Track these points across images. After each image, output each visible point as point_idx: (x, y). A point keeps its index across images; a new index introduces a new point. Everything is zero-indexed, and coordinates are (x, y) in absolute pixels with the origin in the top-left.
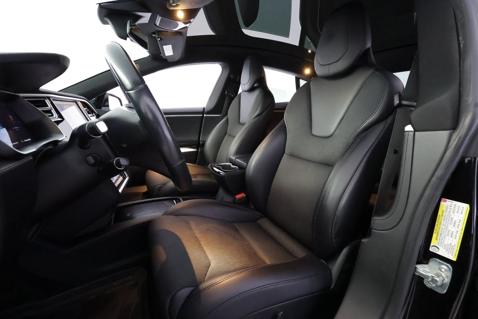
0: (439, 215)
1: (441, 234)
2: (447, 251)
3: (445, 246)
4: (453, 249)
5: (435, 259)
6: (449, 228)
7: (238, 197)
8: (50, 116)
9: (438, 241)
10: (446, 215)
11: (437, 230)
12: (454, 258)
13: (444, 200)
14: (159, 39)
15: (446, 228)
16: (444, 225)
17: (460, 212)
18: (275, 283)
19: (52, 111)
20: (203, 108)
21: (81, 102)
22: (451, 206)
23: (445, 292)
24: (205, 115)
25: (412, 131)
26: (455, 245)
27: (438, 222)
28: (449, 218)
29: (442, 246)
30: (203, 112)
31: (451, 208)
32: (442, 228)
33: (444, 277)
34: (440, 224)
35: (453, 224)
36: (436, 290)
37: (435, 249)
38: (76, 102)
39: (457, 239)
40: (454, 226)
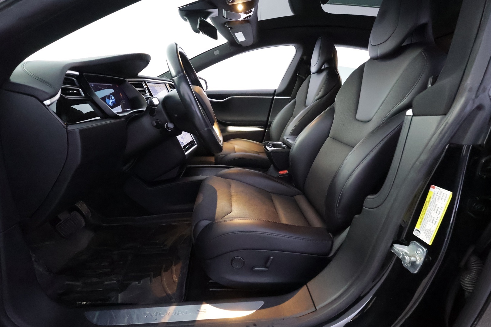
0: (427, 201)
1: (425, 219)
2: (426, 235)
3: (426, 230)
4: (431, 234)
5: (415, 242)
6: (432, 214)
7: (282, 172)
8: (143, 94)
9: (421, 225)
10: (432, 201)
11: (423, 215)
12: (430, 243)
13: (433, 186)
14: (230, 28)
15: (430, 213)
16: (429, 211)
17: (443, 199)
18: (270, 233)
19: (146, 90)
20: (274, 90)
21: (168, 84)
22: (437, 193)
23: (416, 272)
24: (275, 97)
25: (410, 116)
26: (433, 230)
27: (424, 208)
28: (434, 204)
29: (423, 231)
30: (274, 93)
31: (437, 194)
32: (427, 213)
33: (417, 258)
34: (426, 209)
35: (436, 210)
36: (409, 270)
37: (417, 233)
38: (165, 84)
39: (436, 225)
40: (436, 212)
